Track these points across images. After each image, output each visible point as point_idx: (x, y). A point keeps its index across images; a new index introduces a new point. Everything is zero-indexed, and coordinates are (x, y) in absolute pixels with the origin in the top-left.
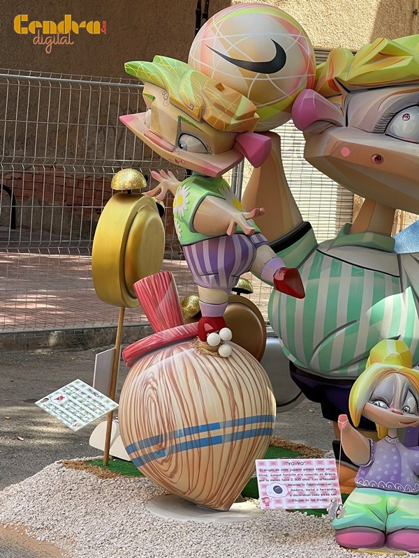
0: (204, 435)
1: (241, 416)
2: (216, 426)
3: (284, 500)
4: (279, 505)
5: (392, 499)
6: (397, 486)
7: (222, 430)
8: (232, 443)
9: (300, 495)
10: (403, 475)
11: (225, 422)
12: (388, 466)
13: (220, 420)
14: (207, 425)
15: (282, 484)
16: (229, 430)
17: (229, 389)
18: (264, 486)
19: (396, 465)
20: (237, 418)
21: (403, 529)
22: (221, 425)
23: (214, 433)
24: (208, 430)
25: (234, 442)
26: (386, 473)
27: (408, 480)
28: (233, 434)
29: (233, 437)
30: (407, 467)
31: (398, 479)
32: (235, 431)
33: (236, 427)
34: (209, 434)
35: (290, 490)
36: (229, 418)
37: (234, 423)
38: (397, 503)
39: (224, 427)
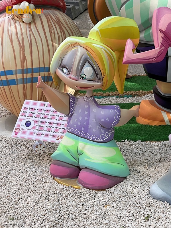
0: (3, 78)
1: (29, 67)
2: (10, 73)
3: (28, 132)
4: (23, 135)
5: (82, 144)
6: (86, 135)
7: (14, 75)
8: (24, 86)
9: (40, 130)
10: (90, 127)
11: (16, 70)
12: (81, 118)
13: (13, 69)
14: (5, 71)
15: (32, 120)
16: (20, 76)
17: (22, 47)
18: (21, 120)
19: (86, 119)
20: (25, 68)
21: (86, 168)
22: (14, 72)
23: (10, 77)
24: (6, 75)
25: (25, 85)
26: (79, 124)
27: (94, 131)
28: (23, 79)
29: (24, 81)
30: (94, 121)
31: (87, 129)
32: (25, 77)
33: (25, 75)
34: (6, 77)
35: (35, 125)
36: (19, 68)
37: (23, 71)
38: (83, 148)
39: (16, 74)
